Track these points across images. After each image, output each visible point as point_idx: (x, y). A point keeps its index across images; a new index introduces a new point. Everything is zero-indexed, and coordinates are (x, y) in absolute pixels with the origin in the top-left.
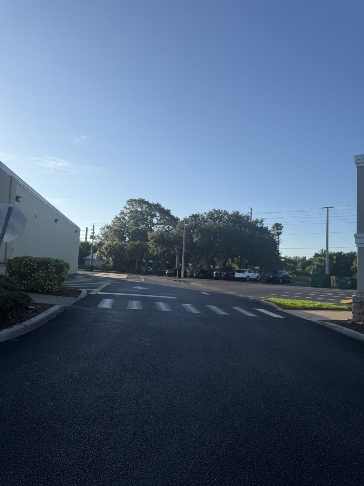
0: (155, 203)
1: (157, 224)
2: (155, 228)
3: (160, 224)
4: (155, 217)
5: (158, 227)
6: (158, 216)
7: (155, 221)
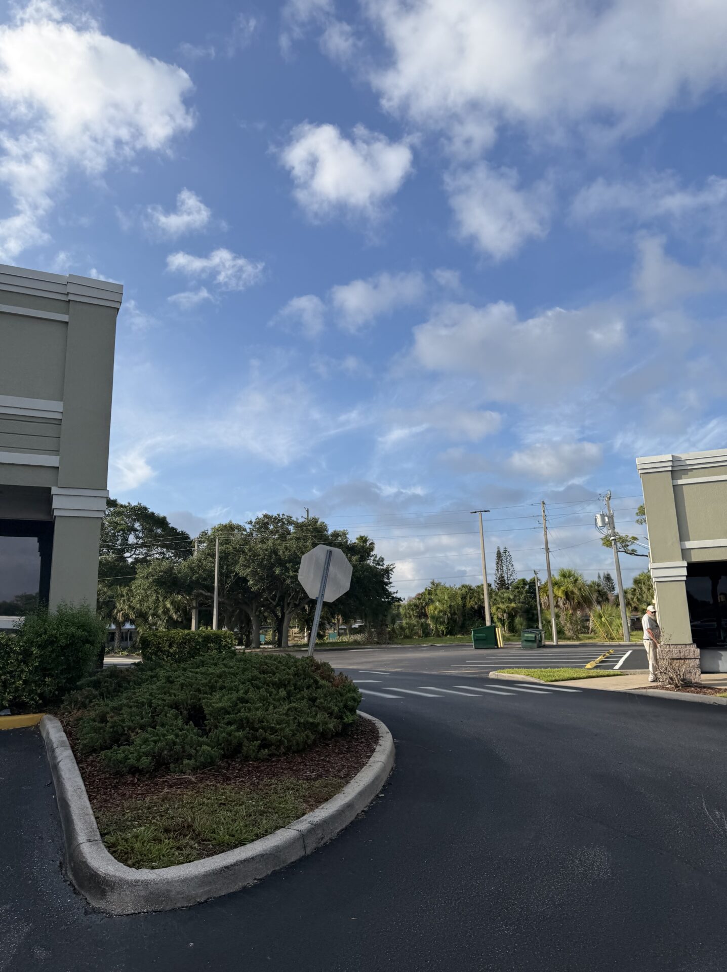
0: (134, 503)
1: (137, 546)
2: (132, 555)
3: (143, 545)
4: (133, 533)
5: (137, 552)
6: (139, 528)
7: (132, 539)
